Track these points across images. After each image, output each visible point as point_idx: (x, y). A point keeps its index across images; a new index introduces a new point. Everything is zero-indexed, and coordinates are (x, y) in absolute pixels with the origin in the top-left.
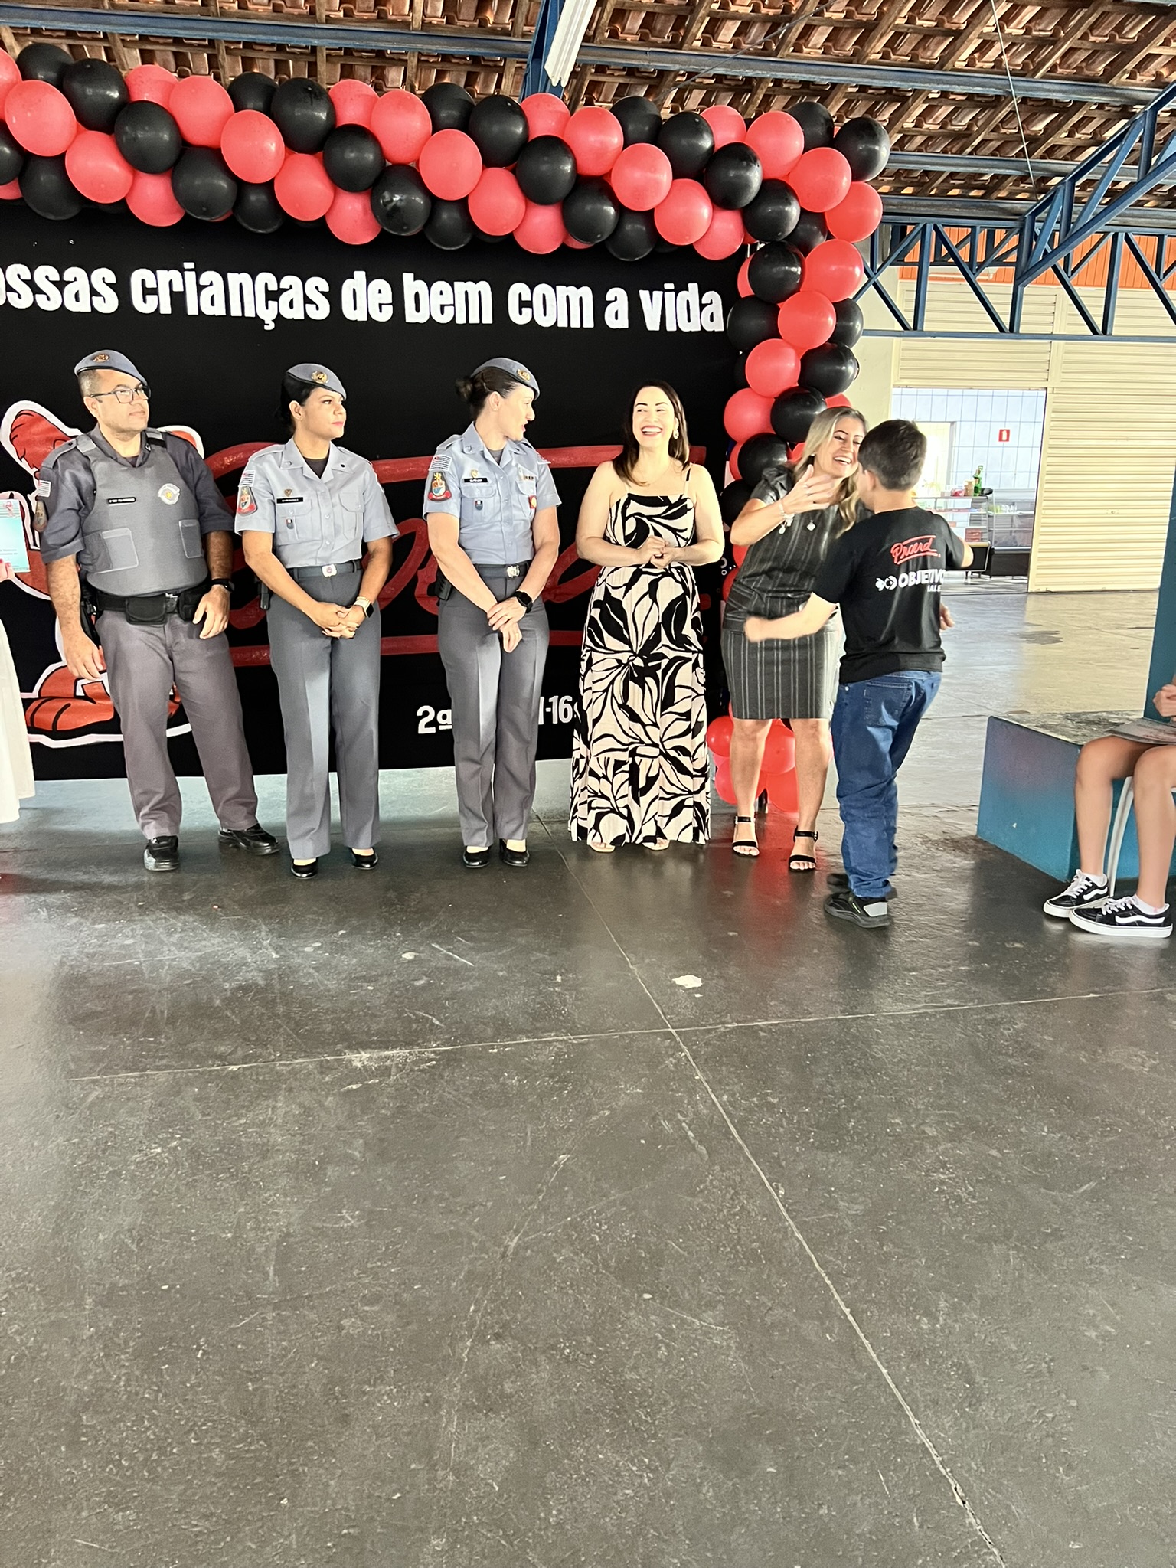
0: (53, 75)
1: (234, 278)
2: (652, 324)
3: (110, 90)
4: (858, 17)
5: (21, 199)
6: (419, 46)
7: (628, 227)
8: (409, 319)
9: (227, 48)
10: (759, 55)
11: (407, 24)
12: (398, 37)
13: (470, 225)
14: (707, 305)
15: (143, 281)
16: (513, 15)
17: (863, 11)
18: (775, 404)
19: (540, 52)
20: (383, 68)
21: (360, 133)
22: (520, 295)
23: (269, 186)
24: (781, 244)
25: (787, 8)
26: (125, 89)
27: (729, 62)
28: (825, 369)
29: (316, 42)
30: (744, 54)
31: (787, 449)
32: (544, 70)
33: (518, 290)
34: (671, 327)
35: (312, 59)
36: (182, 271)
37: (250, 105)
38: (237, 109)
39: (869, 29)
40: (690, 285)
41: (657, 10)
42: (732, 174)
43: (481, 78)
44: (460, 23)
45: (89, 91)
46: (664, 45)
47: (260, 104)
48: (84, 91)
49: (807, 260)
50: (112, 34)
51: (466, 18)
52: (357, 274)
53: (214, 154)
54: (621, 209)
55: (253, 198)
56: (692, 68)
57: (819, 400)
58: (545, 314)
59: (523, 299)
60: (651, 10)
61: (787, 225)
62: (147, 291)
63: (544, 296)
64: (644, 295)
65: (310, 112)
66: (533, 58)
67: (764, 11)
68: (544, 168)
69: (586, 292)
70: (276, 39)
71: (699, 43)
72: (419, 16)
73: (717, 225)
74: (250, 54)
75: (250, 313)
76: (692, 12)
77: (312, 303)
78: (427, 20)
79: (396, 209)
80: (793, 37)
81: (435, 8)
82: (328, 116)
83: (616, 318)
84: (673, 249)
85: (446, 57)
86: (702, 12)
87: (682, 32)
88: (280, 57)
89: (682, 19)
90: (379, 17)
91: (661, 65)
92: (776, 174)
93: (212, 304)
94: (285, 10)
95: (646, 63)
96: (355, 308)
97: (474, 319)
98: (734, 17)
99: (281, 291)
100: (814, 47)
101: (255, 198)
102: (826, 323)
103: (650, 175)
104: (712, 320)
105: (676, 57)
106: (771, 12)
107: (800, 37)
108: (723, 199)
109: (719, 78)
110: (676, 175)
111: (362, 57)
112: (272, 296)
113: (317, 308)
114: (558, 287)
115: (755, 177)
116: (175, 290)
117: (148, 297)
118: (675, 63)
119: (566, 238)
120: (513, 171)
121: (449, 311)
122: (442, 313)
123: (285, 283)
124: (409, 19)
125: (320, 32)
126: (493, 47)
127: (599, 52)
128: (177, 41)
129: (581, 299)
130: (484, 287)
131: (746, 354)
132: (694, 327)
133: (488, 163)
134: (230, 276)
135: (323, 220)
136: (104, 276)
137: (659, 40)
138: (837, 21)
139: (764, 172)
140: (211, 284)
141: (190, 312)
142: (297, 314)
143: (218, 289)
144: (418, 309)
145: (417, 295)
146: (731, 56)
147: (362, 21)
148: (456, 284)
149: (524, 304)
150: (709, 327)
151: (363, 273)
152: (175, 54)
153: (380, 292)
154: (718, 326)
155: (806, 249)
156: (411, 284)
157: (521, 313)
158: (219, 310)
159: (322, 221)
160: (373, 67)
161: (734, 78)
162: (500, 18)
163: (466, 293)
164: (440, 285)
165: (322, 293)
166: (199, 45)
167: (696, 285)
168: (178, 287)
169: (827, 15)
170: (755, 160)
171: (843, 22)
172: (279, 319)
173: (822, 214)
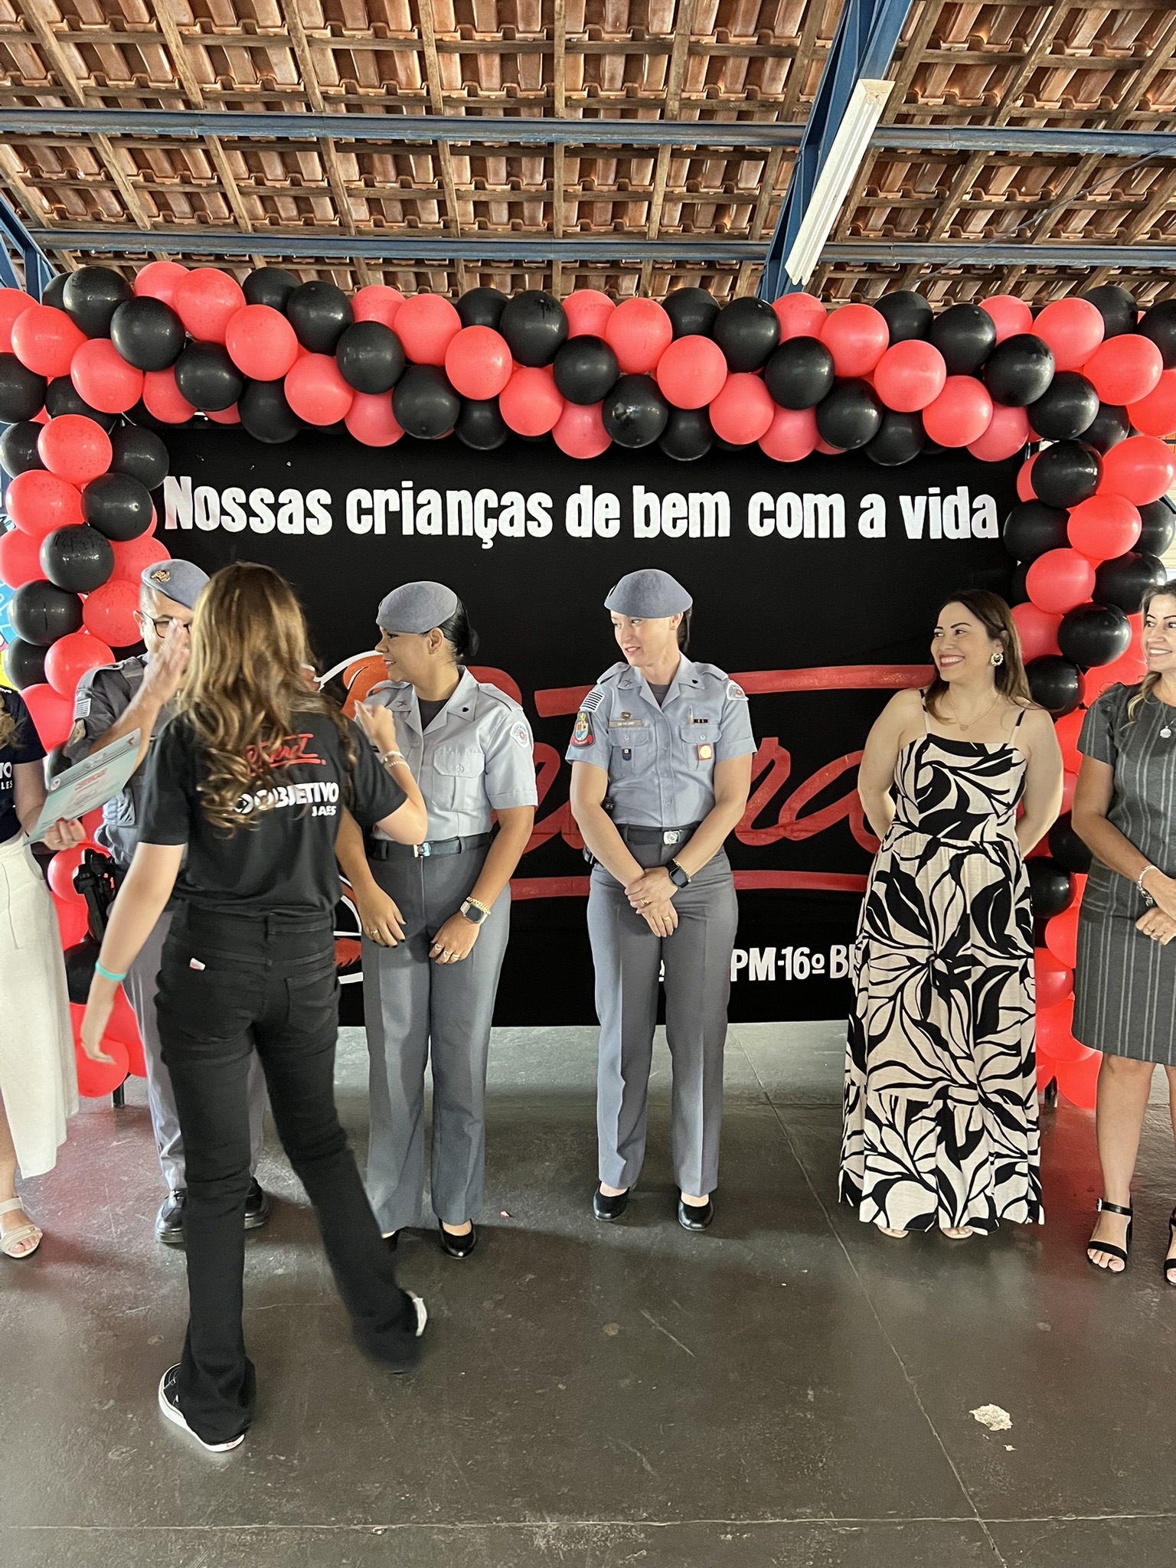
0: (279, 299)
1: (452, 496)
2: (914, 531)
3: (335, 312)
4: (1124, 198)
5: (240, 424)
6: (655, 254)
7: (891, 430)
8: (637, 535)
9: (466, 266)
10: (1013, 243)
11: (644, 234)
12: (635, 247)
13: (711, 435)
14: (979, 509)
15: (359, 502)
16: (751, 219)
17: (1131, 192)
18: (1064, 623)
19: (779, 253)
20: (617, 277)
21: (594, 344)
22: (762, 505)
23: (494, 402)
24: (1072, 441)
25: (1045, 195)
26: (350, 311)
27: (979, 251)
28: (1129, 581)
29: (552, 256)
30: (997, 242)
31: (1078, 674)
32: (784, 271)
33: (760, 499)
34: (935, 534)
35: (548, 273)
36: (400, 490)
37: (479, 320)
38: (464, 325)
39: (1137, 209)
40: (959, 489)
41: (902, 205)
42: (1018, 367)
43: (715, 282)
44: (696, 231)
45: (313, 314)
46: (909, 239)
47: (489, 319)
48: (308, 313)
49: (1105, 459)
50: (358, 258)
51: (703, 225)
52: (583, 488)
53: (438, 373)
54: (885, 412)
55: (476, 415)
56: (938, 260)
57: (1121, 618)
58: (789, 525)
59: (765, 509)
60: (897, 205)
61: (1083, 421)
62: (362, 512)
63: (789, 505)
64: (905, 501)
65: (542, 325)
66: (772, 258)
67: (1020, 198)
68: (799, 371)
69: (838, 500)
70: (514, 256)
71: (947, 235)
72: (655, 226)
73: (997, 423)
74: (488, 271)
75: (467, 531)
76: (941, 203)
77: (534, 519)
78: (664, 229)
79: (628, 423)
80: (1051, 223)
81: (672, 218)
82: (560, 329)
83: (872, 526)
84: (940, 451)
85: (680, 264)
86: (953, 204)
87: (929, 225)
88: (516, 272)
89: (929, 213)
90: (615, 229)
91: (904, 259)
92: (1071, 364)
93: (429, 523)
94: (524, 228)
95: (890, 258)
96: (580, 525)
97: (709, 533)
98: (986, 207)
99: (501, 508)
100: (1074, 231)
101: (478, 415)
102: (1130, 531)
103: (921, 374)
104: (984, 525)
105: (921, 250)
106: (1028, 199)
107: (1058, 223)
108: (1004, 397)
109: (967, 268)
110: (950, 372)
111: (596, 268)
112: (492, 513)
113: (539, 525)
114: (805, 496)
115: (1047, 370)
116: (391, 509)
117: (363, 517)
118: (922, 257)
119: (818, 444)
120: (761, 376)
121: (682, 525)
122: (674, 526)
123: (506, 499)
124: (646, 229)
125: (557, 247)
126: (729, 251)
127: (840, 249)
128: (419, 262)
129: (831, 507)
130: (722, 498)
131: (1027, 564)
132: (963, 533)
133: (734, 367)
134: (449, 493)
135: (549, 434)
136: (320, 496)
137: (904, 235)
138: (1101, 203)
139: (1057, 364)
140: (429, 503)
141: (405, 532)
142: (518, 532)
143: (436, 508)
144: (647, 524)
145: (647, 509)
146: (983, 245)
147: (599, 234)
148: (691, 495)
149: (765, 515)
150: (980, 534)
151: (590, 487)
152: (417, 275)
153: (607, 506)
154: (992, 532)
155: (1103, 447)
156: (641, 497)
157: (762, 524)
158: (436, 530)
159: (549, 437)
160: (607, 277)
161: (983, 268)
162: (737, 224)
163: (702, 505)
164: (674, 497)
165: (544, 509)
166: (440, 265)
167: (966, 488)
168: (394, 507)
169: (1090, 198)
170: (1046, 354)
171: (1108, 205)
172: (498, 537)
173: (1124, 407)
